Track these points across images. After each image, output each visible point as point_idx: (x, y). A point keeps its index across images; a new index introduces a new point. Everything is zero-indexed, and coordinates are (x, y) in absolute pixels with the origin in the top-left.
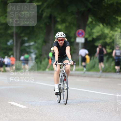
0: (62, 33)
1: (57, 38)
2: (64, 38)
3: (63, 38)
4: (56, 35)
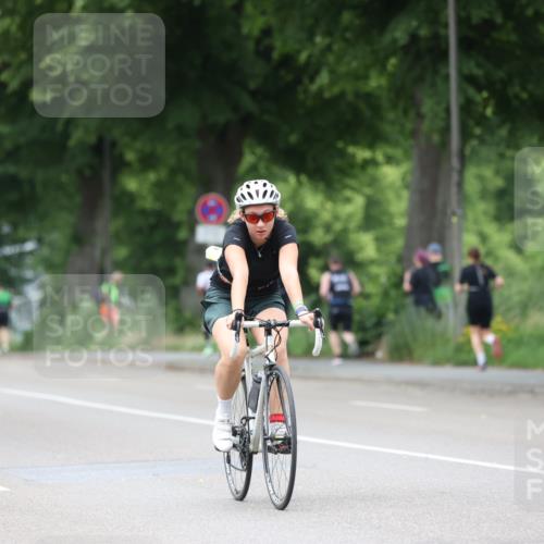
0: (265, 185)
1: (244, 208)
2: (275, 208)
3: (270, 209)
4: (239, 192)
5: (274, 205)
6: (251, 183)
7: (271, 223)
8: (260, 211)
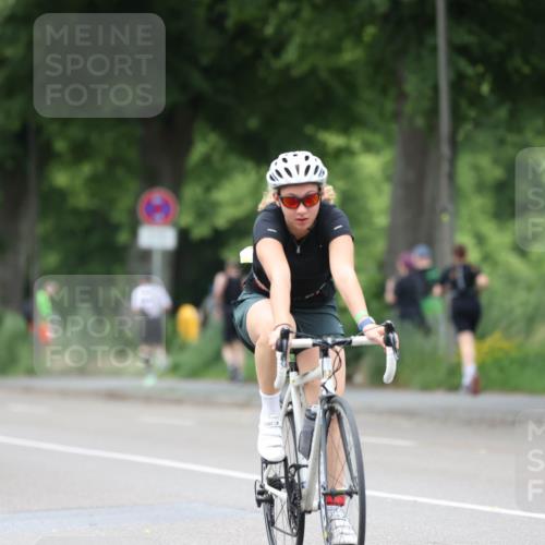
0: (307, 158)
1: (279, 189)
2: (320, 189)
3: (314, 189)
4: (273, 167)
5: (318, 185)
6: (289, 155)
7: (316, 208)
8: (300, 193)
